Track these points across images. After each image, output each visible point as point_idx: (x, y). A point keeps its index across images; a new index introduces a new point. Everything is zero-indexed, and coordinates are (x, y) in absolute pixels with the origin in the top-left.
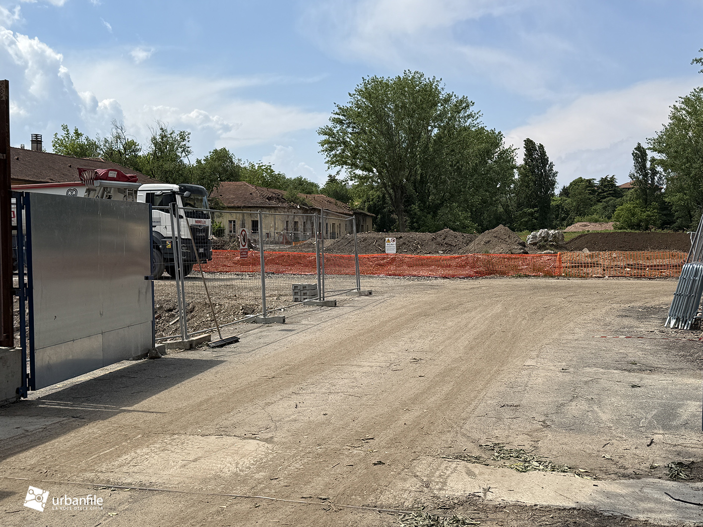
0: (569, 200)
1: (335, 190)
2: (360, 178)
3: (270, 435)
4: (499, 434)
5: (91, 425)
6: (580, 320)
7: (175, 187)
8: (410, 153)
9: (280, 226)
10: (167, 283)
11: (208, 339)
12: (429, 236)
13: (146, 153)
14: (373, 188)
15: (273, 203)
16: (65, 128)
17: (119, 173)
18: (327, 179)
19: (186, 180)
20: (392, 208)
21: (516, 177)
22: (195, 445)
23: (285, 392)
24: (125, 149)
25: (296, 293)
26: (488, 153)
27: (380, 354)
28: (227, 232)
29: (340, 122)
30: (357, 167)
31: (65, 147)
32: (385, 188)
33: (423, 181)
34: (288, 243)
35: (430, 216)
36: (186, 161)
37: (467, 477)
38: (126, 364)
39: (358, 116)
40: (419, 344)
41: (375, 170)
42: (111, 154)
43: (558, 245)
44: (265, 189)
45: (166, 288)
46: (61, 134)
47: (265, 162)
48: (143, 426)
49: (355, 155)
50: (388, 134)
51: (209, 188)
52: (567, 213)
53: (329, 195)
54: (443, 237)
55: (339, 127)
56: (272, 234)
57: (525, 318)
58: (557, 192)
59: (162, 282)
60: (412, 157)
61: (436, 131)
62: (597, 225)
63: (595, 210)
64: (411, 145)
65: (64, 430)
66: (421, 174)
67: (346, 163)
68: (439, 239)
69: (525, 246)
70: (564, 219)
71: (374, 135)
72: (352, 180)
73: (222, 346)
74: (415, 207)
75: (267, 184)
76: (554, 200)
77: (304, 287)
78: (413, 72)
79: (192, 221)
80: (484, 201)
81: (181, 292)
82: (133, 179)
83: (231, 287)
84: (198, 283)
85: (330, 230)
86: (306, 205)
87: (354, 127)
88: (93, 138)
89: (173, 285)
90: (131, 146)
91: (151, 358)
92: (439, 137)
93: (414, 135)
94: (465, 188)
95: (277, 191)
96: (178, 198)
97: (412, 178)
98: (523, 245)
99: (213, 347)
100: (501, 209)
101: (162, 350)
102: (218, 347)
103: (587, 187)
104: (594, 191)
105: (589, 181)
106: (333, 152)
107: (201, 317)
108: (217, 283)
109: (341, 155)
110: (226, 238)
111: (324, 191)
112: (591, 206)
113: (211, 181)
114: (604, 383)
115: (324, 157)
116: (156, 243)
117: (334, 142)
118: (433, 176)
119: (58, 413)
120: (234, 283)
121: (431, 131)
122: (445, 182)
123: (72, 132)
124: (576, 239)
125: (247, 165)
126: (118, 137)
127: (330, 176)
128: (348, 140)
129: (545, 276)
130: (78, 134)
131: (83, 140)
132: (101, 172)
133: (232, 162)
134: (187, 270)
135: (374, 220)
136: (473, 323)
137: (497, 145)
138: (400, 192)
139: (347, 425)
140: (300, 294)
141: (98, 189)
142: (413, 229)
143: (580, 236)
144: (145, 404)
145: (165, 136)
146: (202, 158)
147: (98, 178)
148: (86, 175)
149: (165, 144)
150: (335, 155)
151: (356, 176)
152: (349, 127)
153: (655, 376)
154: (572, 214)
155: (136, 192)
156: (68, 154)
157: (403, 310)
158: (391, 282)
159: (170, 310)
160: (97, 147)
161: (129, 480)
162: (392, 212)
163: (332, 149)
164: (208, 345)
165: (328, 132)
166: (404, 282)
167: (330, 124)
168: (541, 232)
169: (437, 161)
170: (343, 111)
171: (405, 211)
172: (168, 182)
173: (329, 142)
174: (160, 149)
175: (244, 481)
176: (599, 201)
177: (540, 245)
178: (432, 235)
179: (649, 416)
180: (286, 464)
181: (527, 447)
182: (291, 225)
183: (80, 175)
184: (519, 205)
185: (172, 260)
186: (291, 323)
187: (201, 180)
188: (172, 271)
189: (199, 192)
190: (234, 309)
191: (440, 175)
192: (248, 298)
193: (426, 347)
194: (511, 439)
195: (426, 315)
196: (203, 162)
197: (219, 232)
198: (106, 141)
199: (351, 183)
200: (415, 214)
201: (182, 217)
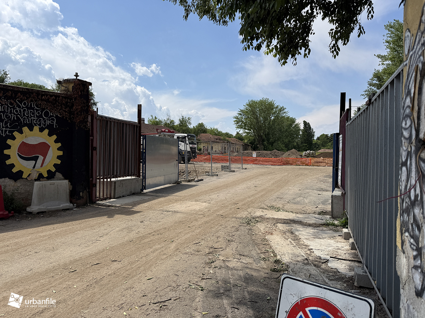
0: (319, 141)
1: (239, 137)
2: (247, 133)
3: (210, 202)
4: (274, 204)
5: (161, 198)
6: (311, 178)
7: (186, 135)
8: (264, 125)
9: (220, 148)
10: (183, 165)
11: (194, 179)
12: (269, 152)
13: (177, 124)
14: (251, 136)
15: (218, 141)
16: (152, 116)
17: (169, 130)
18: (236, 133)
19: (189, 133)
20: (258, 143)
21: (301, 133)
22: (189, 203)
23: (215, 193)
24: (170, 123)
25: (222, 168)
26: (291, 125)
27: (245, 185)
28: (202, 150)
29: (241, 114)
30: (246, 129)
31: (152, 122)
32: (255, 136)
33: (268, 134)
34: (222, 154)
35: (270, 146)
36: (190, 127)
37: (261, 212)
38: (171, 185)
39: (247, 113)
40: (258, 183)
41: (252, 130)
42: (166, 124)
43: (314, 156)
44: (215, 136)
45: (182, 166)
46: (151, 118)
47: (216, 127)
48: (175, 199)
49: (245, 125)
50: (257, 118)
51: (197, 135)
52: (319, 146)
53: (236, 138)
54: (274, 152)
55: (240, 116)
56: (217, 151)
57: (293, 177)
58: (315, 138)
59: (181, 164)
60: (264, 126)
61: (273, 118)
62: (329, 150)
63: (329, 145)
64: (264, 122)
65: (154, 199)
66: (268, 132)
67: (242, 128)
68: (272, 153)
69: (302, 156)
70: (317, 148)
71: (252, 119)
72: (244, 133)
73: (198, 181)
74: (265, 143)
75: (216, 134)
76: (314, 141)
77: (225, 166)
78: (265, 98)
79: (191, 145)
80: (289, 141)
81: (187, 167)
82: (173, 132)
83: (203, 166)
84: (192, 165)
85: (236, 150)
86: (228, 141)
87: (245, 116)
88: (160, 119)
89: (184, 165)
90: (172, 122)
91: (177, 184)
92: (274, 119)
93: (265, 119)
94: (283, 136)
95: (219, 137)
96: (187, 138)
97: (265, 133)
98: (301, 156)
99: (196, 182)
100: (295, 144)
101: (181, 182)
102: (197, 181)
103: (326, 137)
104: (328, 138)
105: (327, 135)
106: (238, 124)
107: (192, 175)
108: (198, 165)
109: (241, 125)
110: (202, 152)
111: (235, 137)
112: (327, 143)
113: (198, 133)
114: (310, 193)
115: (235, 126)
116: (180, 152)
117: (239, 121)
118: (272, 132)
119: (152, 195)
120: (203, 165)
121: (271, 118)
122: (276, 134)
123: (154, 117)
124: (320, 154)
125: (209, 128)
126: (168, 119)
127: (237, 132)
128: (243, 120)
129: (305, 165)
130: (156, 118)
131: (157, 120)
132: (163, 130)
133: (204, 127)
134: (189, 161)
135: (252, 147)
136: (276, 178)
137: (294, 122)
138: (260, 137)
139: (231, 200)
140: (223, 168)
141: (162, 135)
142: (264, 150)
143: (322, 153)
144: (176, 194)
145: (183, 119)
146: (195, 126)
147: (162, 132)
148: (159, 131)
149: (183, 121)
150: (239, 125)
151: (246, 132)
152: (243, 116)
153: (327, 192)
154: (320, 146)
155: (174, 136)
156: (153, 124)
157: (255, 174)
158: (254, 166)
159: (183, 172)
160: (162, 122)
161: (172, 210)
162: (258, 144)
163: (238, 123)
164: (194, 181)
165: (237, 118)
166: (258, 166)
167: (237, 115)
168: (308, 151)
169: (273, 127)
170: (242, 111)
171: (262, 144)
172: (184, 133)
173: (237, 121)
174: (181, 123)
175: (202, 211)
176: (330, 142)
177: (308, 156)
178: (271, 152)
179: (320, 201)
180: (213, 208)
181: (281, 207)
182: (223, 148)
183: (157, 131)
184: (302, 143)
185: (184, 158)
186: (220, 176)
187: (194, 133)
188: (184, 161)
189: (194, 136)
190: (203, 172)
191: (274, 132)
192: (207, 169)
193: (260, 183)
194: (277, 205)
195: (262, 175)
196: (195, 127)
197: (200, 150)
198: (165, 120)
199: (244, 134)
200: (265, 145)
201: (187, 144)
